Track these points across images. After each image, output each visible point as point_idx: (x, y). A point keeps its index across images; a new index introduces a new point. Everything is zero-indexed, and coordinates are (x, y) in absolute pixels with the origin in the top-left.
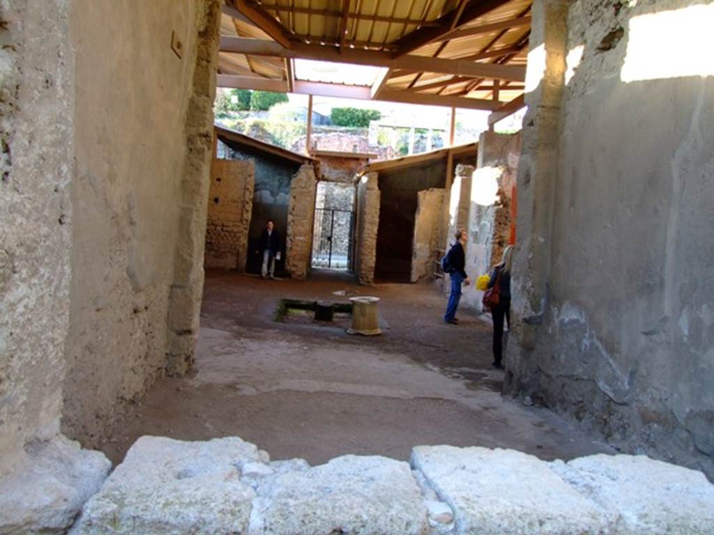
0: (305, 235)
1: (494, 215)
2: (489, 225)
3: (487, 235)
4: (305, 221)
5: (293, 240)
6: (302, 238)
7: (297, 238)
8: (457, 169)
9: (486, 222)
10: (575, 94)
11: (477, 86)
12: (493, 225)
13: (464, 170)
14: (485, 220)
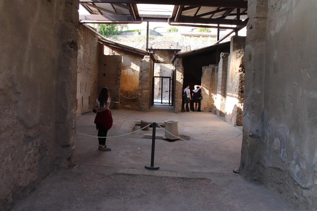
0: (148, 90)
1: (239, 77)
2: (236, 82)
3: (236, 87)
4: (147, 83)
5: (142, 92)
6: (146, 91)
7: (143, 91)
8: (221, 55)
9: (235, 81)
10: (275, 9)
11: (229, 14)
12: (239, 82)
13: (224, 55)
14: (235, 80)
